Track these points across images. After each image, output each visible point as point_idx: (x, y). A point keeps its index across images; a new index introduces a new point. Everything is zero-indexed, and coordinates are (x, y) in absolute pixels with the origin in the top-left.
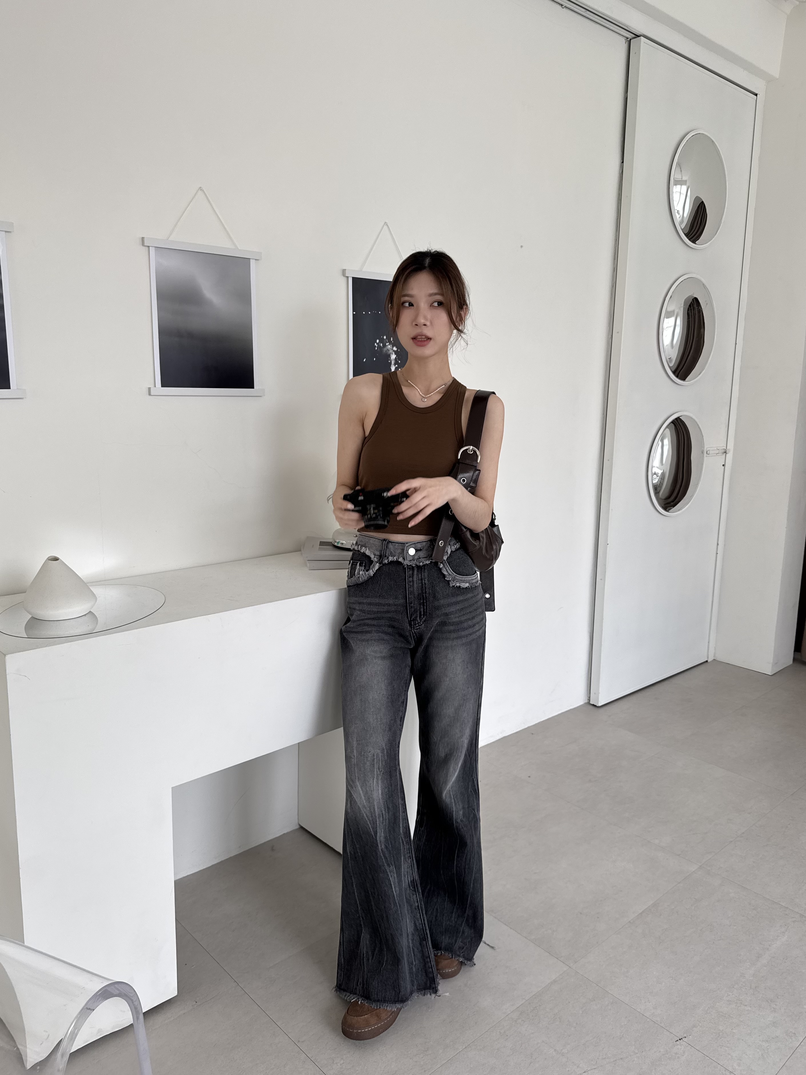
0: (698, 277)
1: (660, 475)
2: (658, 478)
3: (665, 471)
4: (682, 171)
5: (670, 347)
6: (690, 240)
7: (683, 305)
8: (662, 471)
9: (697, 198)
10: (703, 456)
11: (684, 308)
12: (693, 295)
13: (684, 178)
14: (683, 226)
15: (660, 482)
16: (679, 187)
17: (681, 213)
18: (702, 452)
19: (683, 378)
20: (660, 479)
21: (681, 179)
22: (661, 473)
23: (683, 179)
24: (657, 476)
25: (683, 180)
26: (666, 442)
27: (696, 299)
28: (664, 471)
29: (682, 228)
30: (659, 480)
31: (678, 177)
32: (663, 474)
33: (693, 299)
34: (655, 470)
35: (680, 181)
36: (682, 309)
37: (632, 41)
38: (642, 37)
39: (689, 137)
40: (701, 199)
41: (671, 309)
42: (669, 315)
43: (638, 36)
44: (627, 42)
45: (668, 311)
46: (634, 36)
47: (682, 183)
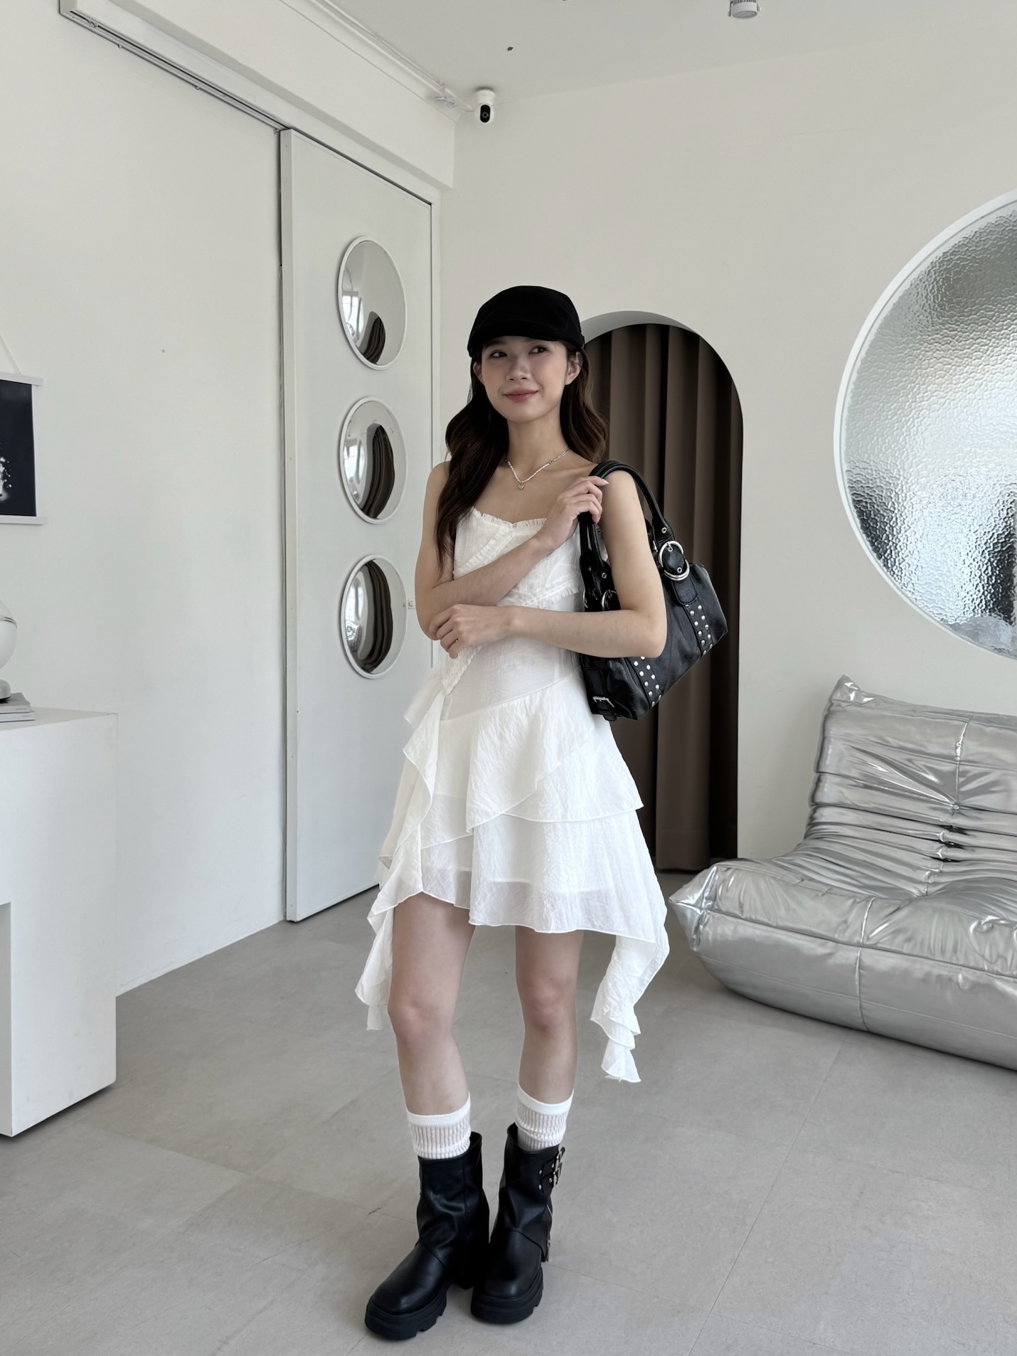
0: (381, 401)
1: (356, 630)
2: (355, 634)
3: (362, 626)
4: (352, 280)
5: (355, 481)
6: (368, 359)
7: (366, 431)
9: (372, 314)
10: (405, 609)
11: (368, 436)
12: (375, 422)
14: (359, 343)
15: (357, 640)
16: (349, 298)
17: (355, 327)
18: (403, 606)
19: (375, 517)
20: (357, 636)
22: (358, 628)
24: (353, 632)
25: (354, 291)
26: (361, 591)
27: (381, 427)
28: (360, 626)
29: (358, 346)
30: (355, 637)
31: (348, 287)
32: (360, 630)
33: (377, 429)
34: (348, 623)
35: (350, 291)
36: (365, 435)
37: (281, 132)
38: (292, 130)
39: (355, 245)
40: (377, 315)
41: (353, 436)
42: (349, 444)
43: (289, 128)
44: (276, 134)
45: (348, 438)
46: (283, 127)
47: (352, 294)
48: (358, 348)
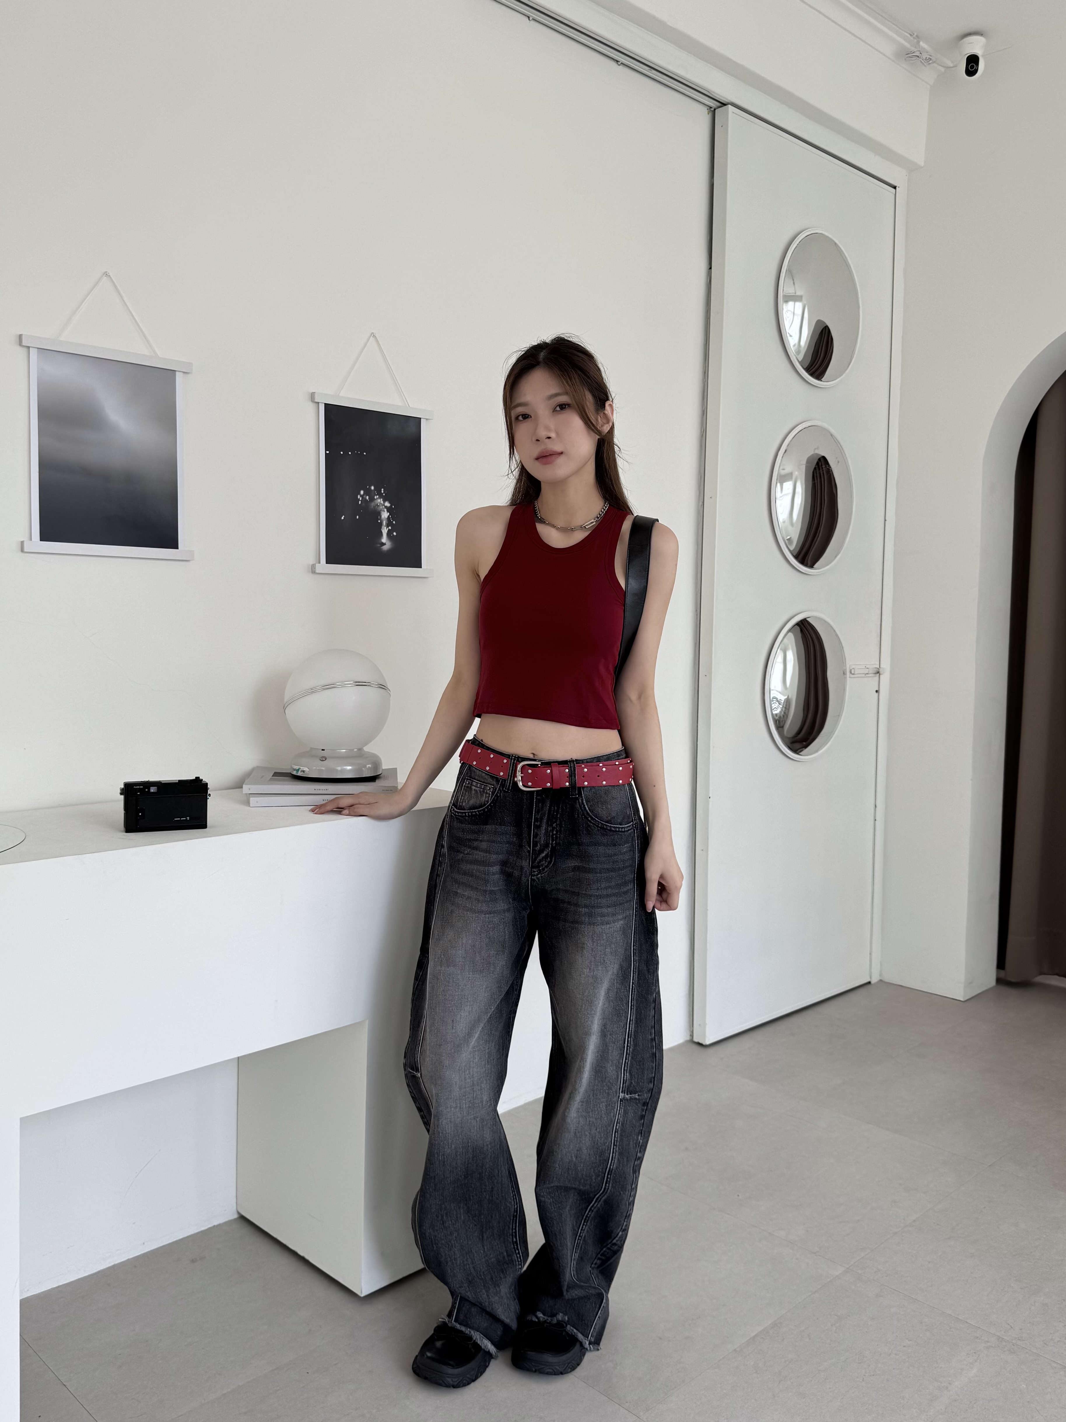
0: (825, 425)
1: (782, 702)
2: (781, 706)
3: (790, 697)
4: (795, 283)
5: (788, 525)
6: (811, 374)
7: (805, 462)
8: (786, 697)
9: (819, 322)
10: (846, 678)
11: (806, 468)
12: (817, 452)
13: (799, 293)
14: (801, 357)
15: (785, 713)
16: (791, 304)
17: (796, 337)
18: (844, 673)
19: (811, 566)
20: (784, 709)
21: (794, 294)
22: (785, 699)
23: (797, 294)
24: (780, 704)
25: (798, 296)
26: (791, 656)
27: (824, 457)
28: (788, 697)
29: (800, 360)
30: (782, 710)
31: (790, 291)
32: (788, 701)
33: (819, 459)
34: (774, 694)
35: (793, 296)
36: (804, 468)
37: (716, 110)
38: (730, 106)
39: (800, 239)
40: (824, 323)
41: (788, 469)
42: (783, 478)
43: (724, 105)
44: (710, 114)
45: (783, 472)
46: (718, 104)
47: (796, 298)
48: (800, 363)
